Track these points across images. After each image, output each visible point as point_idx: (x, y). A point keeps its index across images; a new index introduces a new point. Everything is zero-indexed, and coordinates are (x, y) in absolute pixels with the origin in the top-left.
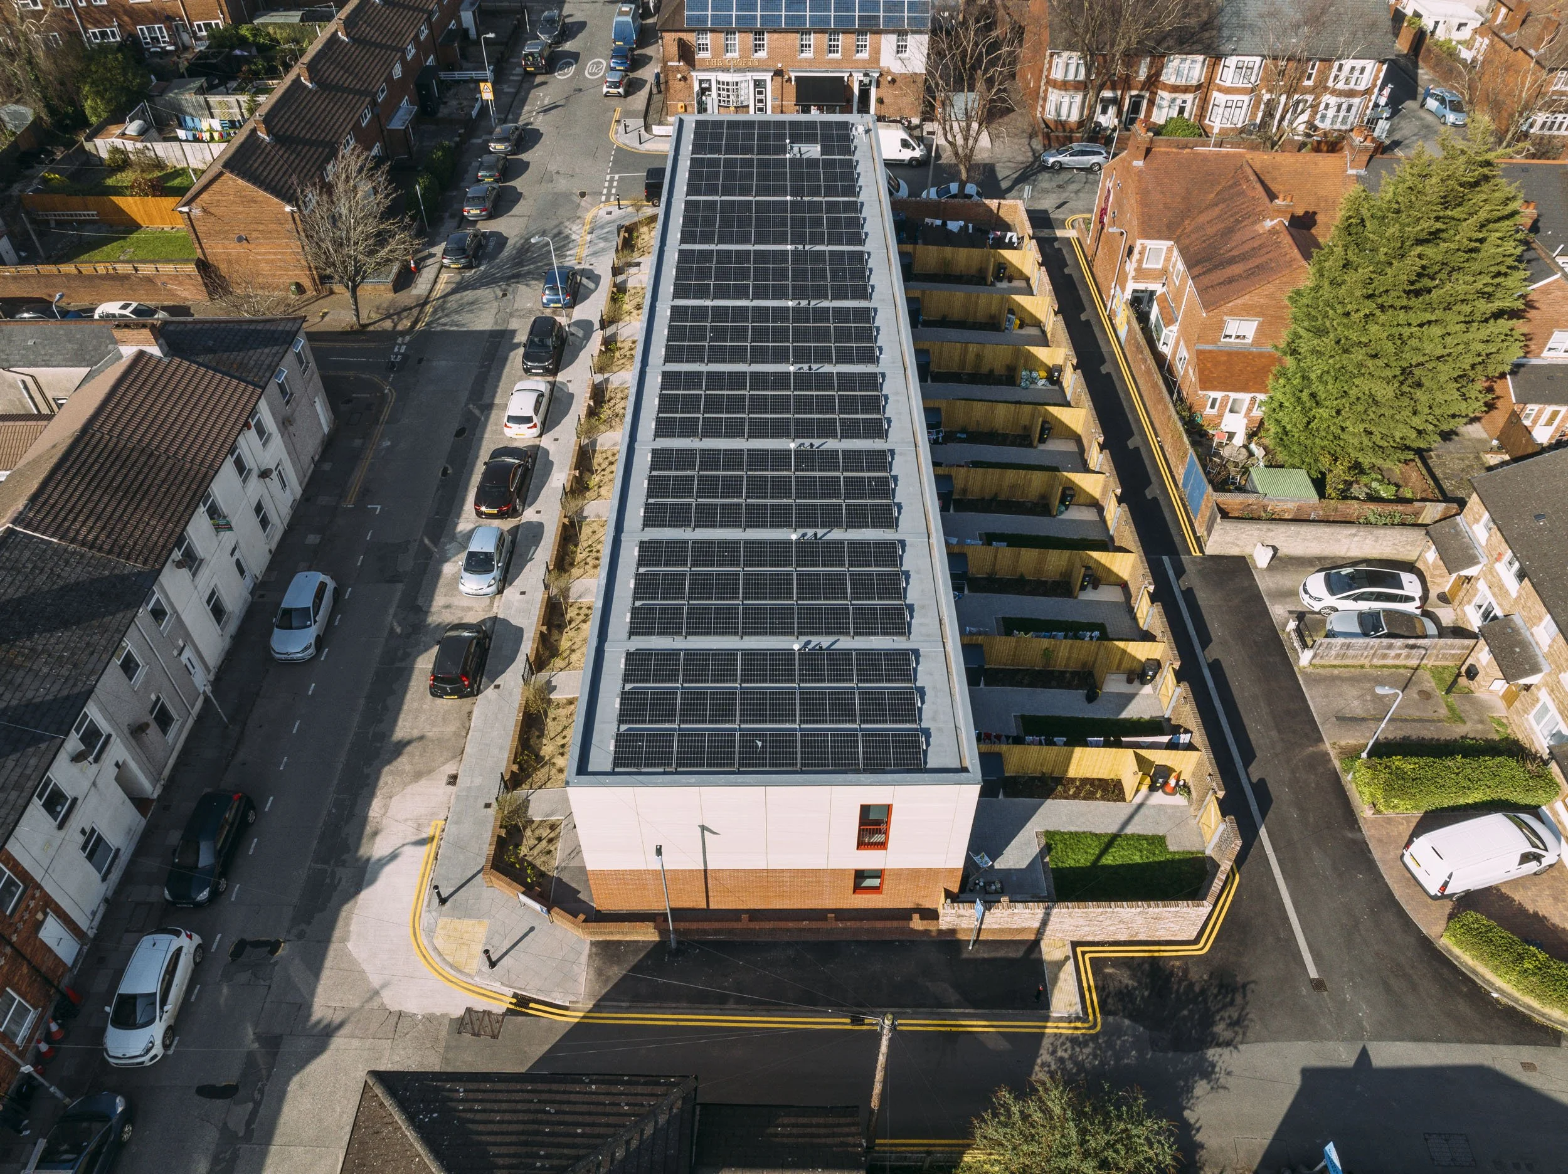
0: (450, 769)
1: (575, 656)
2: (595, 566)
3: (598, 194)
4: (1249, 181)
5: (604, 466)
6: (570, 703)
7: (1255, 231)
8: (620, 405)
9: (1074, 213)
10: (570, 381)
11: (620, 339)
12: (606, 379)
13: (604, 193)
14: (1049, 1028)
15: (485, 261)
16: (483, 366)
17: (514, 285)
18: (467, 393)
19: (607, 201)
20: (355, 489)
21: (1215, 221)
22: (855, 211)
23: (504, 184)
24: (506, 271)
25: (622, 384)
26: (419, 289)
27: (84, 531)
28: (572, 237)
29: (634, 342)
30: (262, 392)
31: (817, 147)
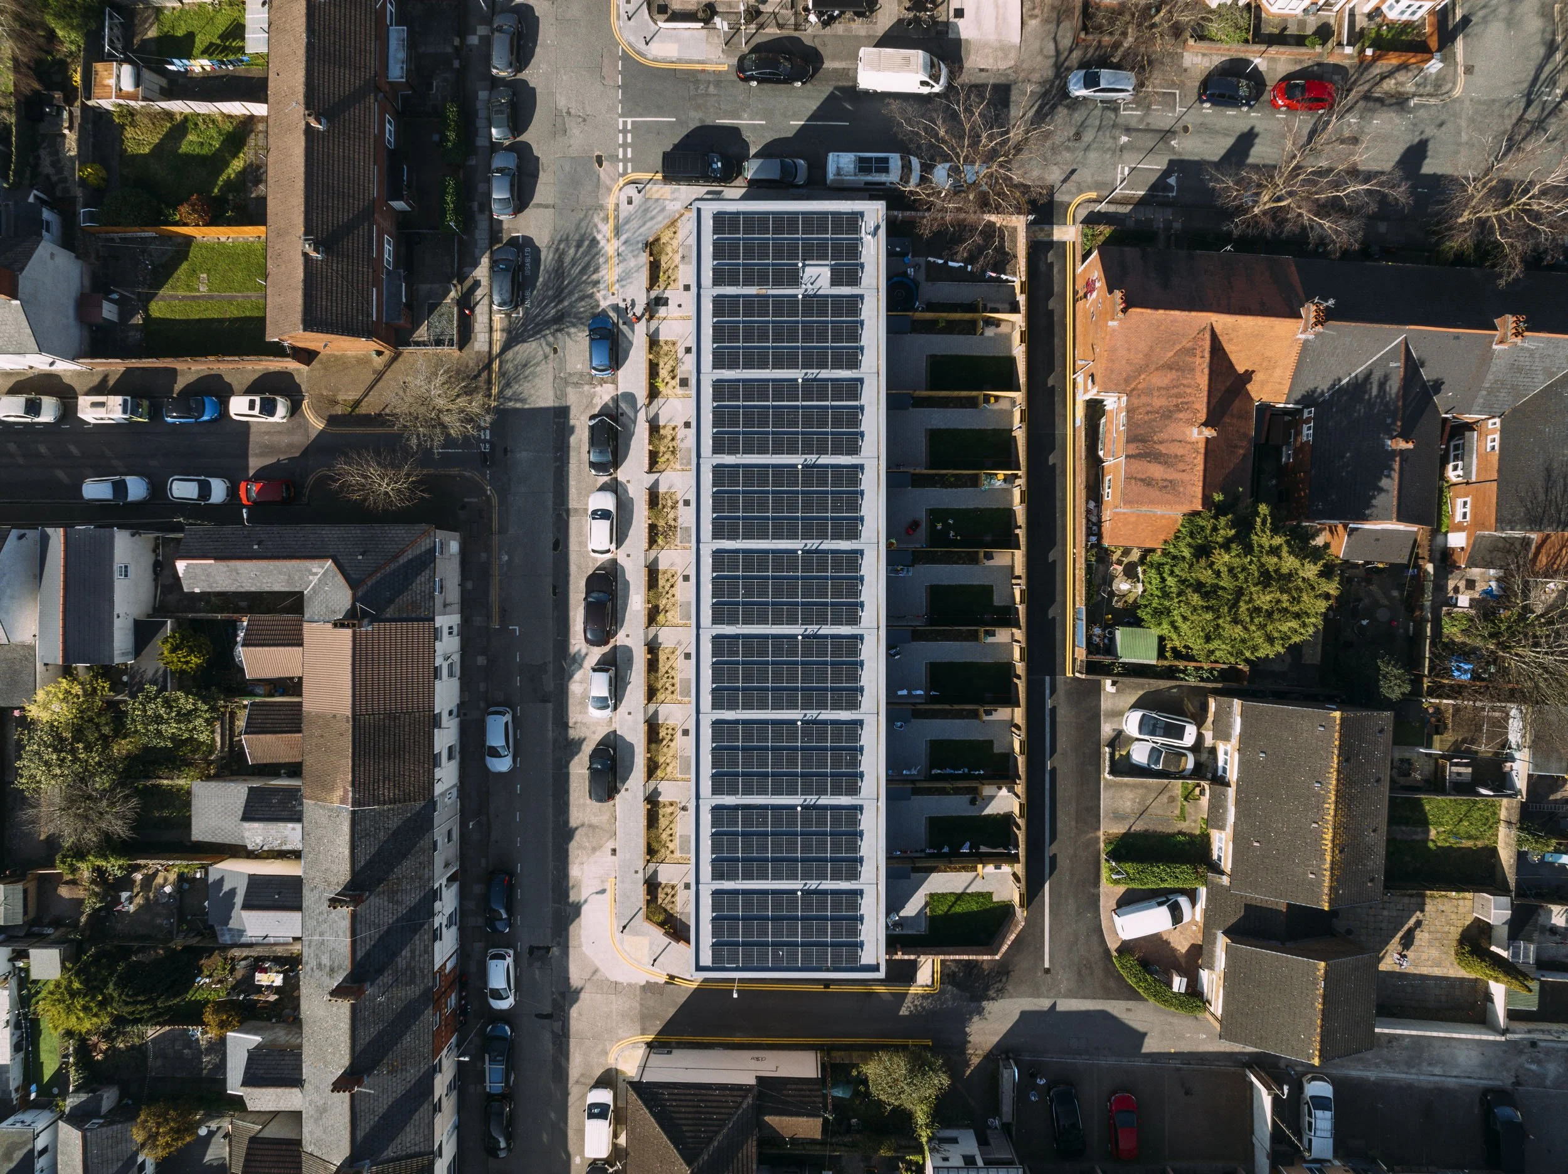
0: (610, 845)
1: (669, 769)
2: (673, 692)
3: (614, 158)
4: (1203, 357)
5: (667, 588)
6: (671, 804)
7: (1184, 433)
8: (671, 516)
9: (1080, 191)
10: (628, 482)
11: (661, 423)
12: (657, 481)
13: (621, 156)
14: (913, 990)
15: (528, 293)
16: (556, 459)
17: (559, 335)
18: (551, 495)
19: (625, 173)
20: (495, 610)
21: (1163, 392)
22: (856, 396)
23: (518, 139)
24: (546, 311)
25: (670, 488)
26: (480, 343)
27: (386, 792)
28: (598, 242)
29: (674, 429)
30: (433, 620)
31: (826, 272)
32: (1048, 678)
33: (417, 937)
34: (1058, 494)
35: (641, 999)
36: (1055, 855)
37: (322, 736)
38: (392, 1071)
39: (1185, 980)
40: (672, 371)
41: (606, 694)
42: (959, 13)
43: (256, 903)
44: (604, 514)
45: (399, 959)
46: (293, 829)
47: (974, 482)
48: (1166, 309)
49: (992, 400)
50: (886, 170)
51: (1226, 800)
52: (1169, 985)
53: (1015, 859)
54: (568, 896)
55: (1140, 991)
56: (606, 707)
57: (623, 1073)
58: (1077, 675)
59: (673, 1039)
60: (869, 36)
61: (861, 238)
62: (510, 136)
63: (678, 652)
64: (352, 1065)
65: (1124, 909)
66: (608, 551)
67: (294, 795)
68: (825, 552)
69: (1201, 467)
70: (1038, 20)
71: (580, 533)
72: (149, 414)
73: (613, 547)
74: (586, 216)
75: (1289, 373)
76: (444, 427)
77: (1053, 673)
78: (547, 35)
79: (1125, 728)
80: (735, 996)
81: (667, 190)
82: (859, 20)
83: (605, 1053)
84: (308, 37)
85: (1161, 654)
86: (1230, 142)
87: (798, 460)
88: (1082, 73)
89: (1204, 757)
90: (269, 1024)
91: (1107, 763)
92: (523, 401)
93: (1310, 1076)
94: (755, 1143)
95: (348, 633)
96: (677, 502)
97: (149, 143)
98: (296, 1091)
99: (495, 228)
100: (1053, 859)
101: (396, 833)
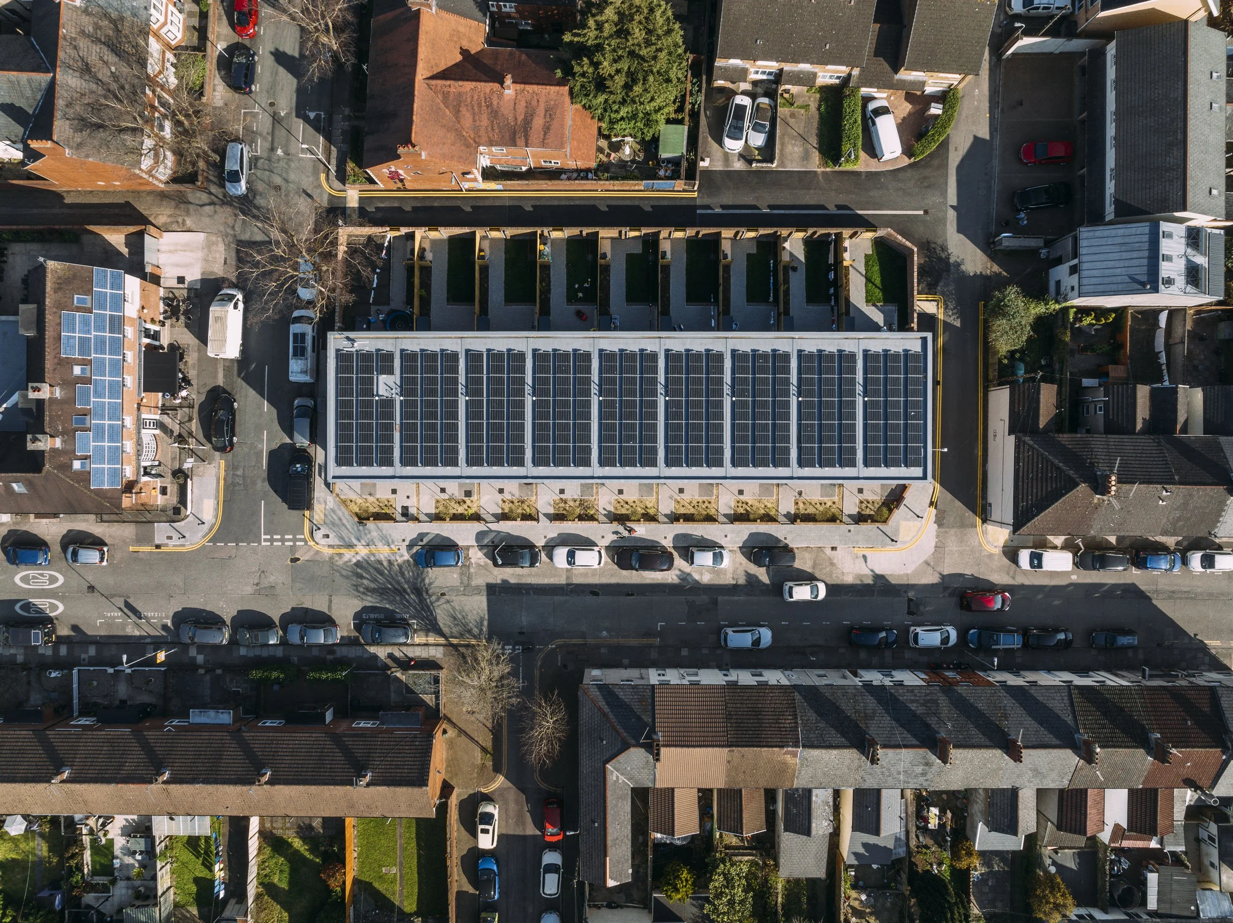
0: (828, 551)
1: (769, 505)
2: (710, 503)
3: (293, 549)
4: (450, 86)
5: (628, 507)
6: (797, 503)
7: (509, 100)
8: (572, 504)
9: (320, 186)
10: (545, 537)
11: (500, 511)
12: (545, 515)
13: (291, 544)
14: (941, 316)
15: (398, 616)
16: (528, 593)
17: (431, 592)
18: (555, 597)
19: (304, 540)
20: (645, 641)
21: (477, 118)
22: (479, 355)
23: (278, 624)
24: (412, 601)
25: (550, 505)
26: (436, 653)
27: (787, 722)
28: (358, 561)
29: (504, 502)
30: (653, 686)
31: (383, 378)
32: (698, 211)
33: (901, 698)
34: (556, 203)
35: (948, 527)
36: (836, 206)
37: (744, 772)
38: (1006, 717)
39: (933, 104)
40: (459, 503)
41: (710, 555)
42: (181, 280)
43: (874, 825)
44: (571, 555)
45: (918, 712)
46: (817, 796)
47: (546, 267)
48: (412, 115)
49: (482, 254)
50: (303, 335)
51: (792, 72)
52: (937, 117)
53: (839, 236)
54: (869, 585)
55: (941, 139)
56: (721, 554)
57: (1006, 542)
58: (696, 188)
59: (979, 502)
60: (199, 350)
61: (357, 351)
62: (275, 630)
63: (678, 498)
64: (1001, 748)
65: (878, 152)
66: (599, 552)
67: (790, 796)
68: (600, 379)
69: (535, 87)
70: (186, 218)
71: (586, 575)
72: (492, 912)
73: (596, 549)
74: (337, 571)
75: (462, 20)
76: (502, 678)
77: (696, 207)
78: (196, 602)
79: (737, 151)
80: (946, 450)
81: (318, 507)
82: (186, 358)
83: (990, 556)
84: (198, 783)
85: (680, 122)
86: (281, 70)
87: (529, 400)
88: (228, 184)
89: (759, 90)
90: (968, 819)
91: (764, 165)
92: (482, 619)
93: (1007, 9)
94: (1061, 435)
95: (663, 750)
96: (561, 499)
97: (280, 913)
98: (1021, 793)
99: (348, 642)
100: (839, 207)
101: (820, 714)
